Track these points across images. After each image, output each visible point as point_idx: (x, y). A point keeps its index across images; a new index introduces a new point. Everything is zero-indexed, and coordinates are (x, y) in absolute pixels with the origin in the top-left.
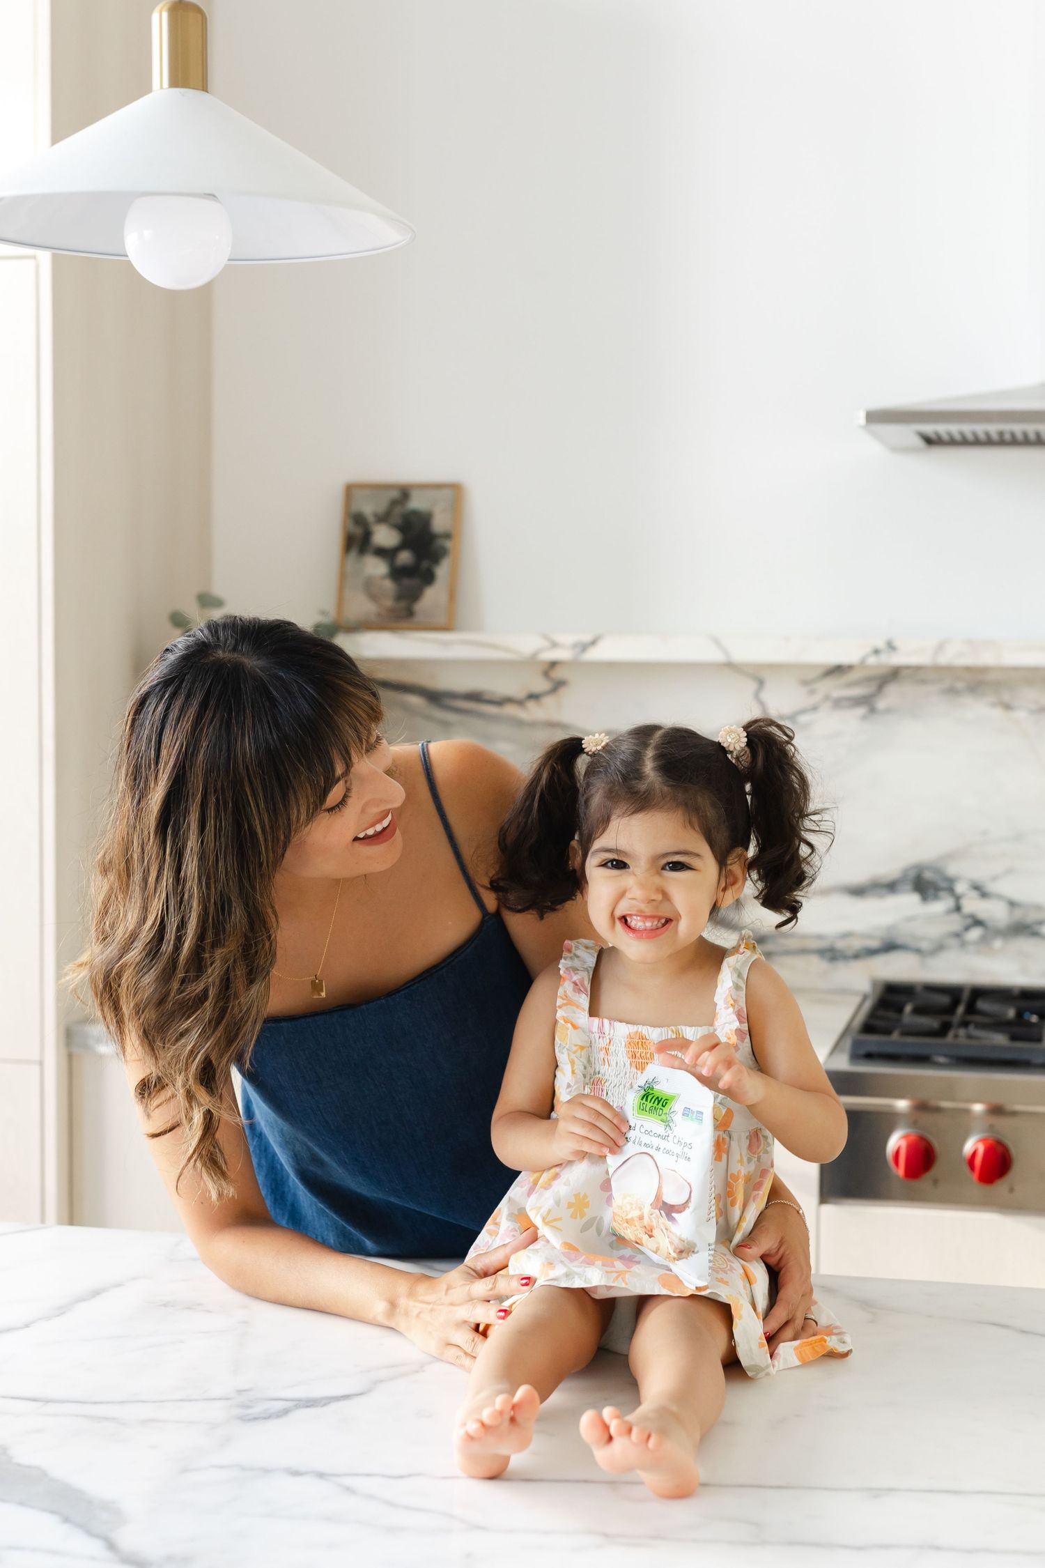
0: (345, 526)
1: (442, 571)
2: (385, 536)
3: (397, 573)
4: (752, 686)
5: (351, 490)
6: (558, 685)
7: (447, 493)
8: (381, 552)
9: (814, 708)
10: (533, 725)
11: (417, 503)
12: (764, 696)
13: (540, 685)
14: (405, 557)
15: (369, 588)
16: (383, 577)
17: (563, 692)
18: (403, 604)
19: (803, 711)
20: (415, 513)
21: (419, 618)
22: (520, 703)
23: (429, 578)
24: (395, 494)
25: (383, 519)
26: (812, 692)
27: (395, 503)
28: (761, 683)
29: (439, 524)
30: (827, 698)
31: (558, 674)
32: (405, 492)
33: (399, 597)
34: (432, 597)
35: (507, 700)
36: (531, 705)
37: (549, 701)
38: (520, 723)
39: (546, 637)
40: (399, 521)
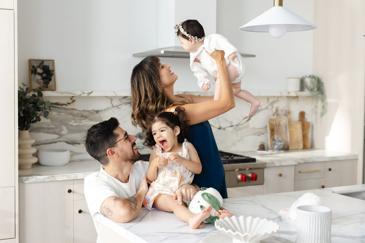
1: (52, 78)
2: (39, 71)
3: (43, 78)
4: (111, 100)
5: (30, 61)
6: (74, 101)
7: (52, 62)
8: (39, 74)
9: (121, 105)
10: (69, 109)
11: (45, 64)
12: (112, 102)
13: (70, 101)
14: (44, 75)
15: (37, 81)
16: (41, 79)
17: (74, 102)
18: (45, 85)
19: (119, 105)
20: (45, 66)
21: (49, 88)
22: (66, 105)
23: (50, 80)
24: (41, 62)
25: (39, 67)
26: (121, 101)
27: (41, 64)
28: (112, 100)
29: (51, 68)
30: (123, 102)
31: (74, 99)
32: (43, 61)
33: (44, 84)
34: (51, 83)
35: (64, 104)
36: (68, 105)
37: (71, 104)
38: (66, 109)
40: (42, 67)
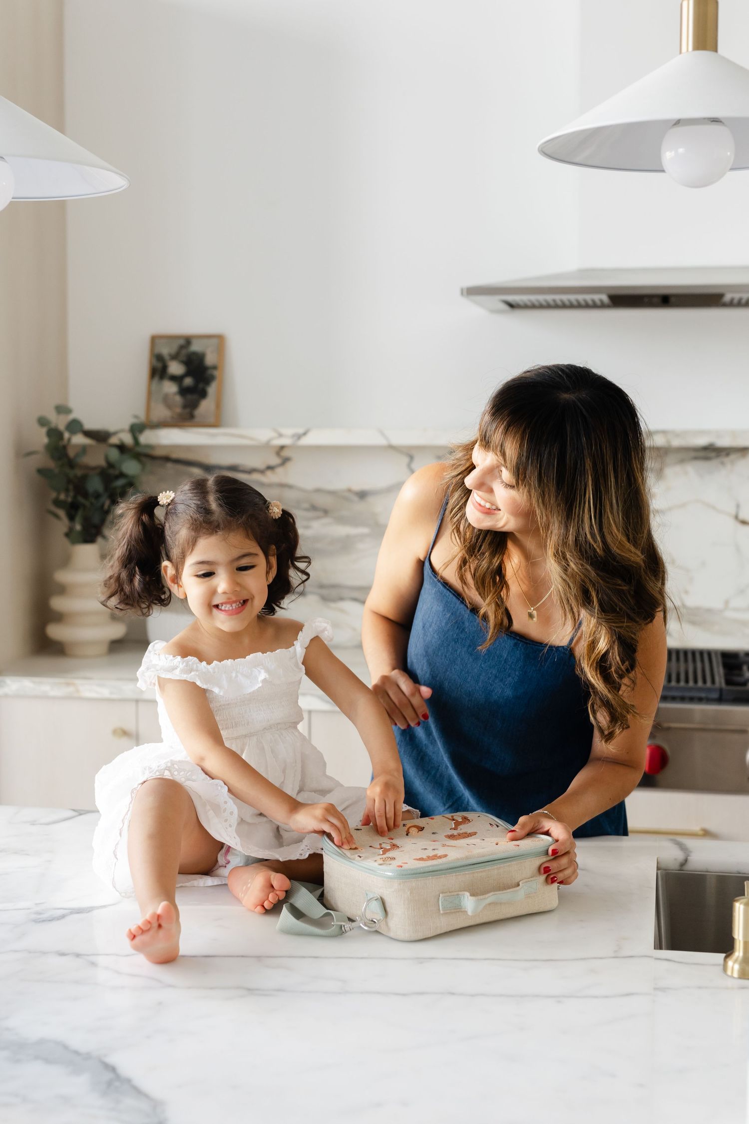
0: (151, 362)
1: (212, 390)
2: (176, 368)
3: (183, 391)
4: (406, 460)
5: (154, 339)
6: (285, 461)
7: (214, 341)
8: (173, 378)
10: (270, 485)
11: (195, 347)
13: (275, 461)
14: (188, 381)
15: (166, 401)
16: (175, 394)
17: (289, 465)
18: (188, 410)
20: (195, 354)
21: (197, 420)
22: (262, 472)
23: (203, 394)
24: (182, 342)
25: (174, 357)
27: (182, 347)
28: (411, 458)
29: (210, 360)
31: (285, 453)
32: (188, 341)
33: (185, 406)
34: (206, 406)
35: (254, 470)
36: (269, 473)
37: (280, 470)
38: (262, 485)
39: (275, 430)
40: (184, 359)
